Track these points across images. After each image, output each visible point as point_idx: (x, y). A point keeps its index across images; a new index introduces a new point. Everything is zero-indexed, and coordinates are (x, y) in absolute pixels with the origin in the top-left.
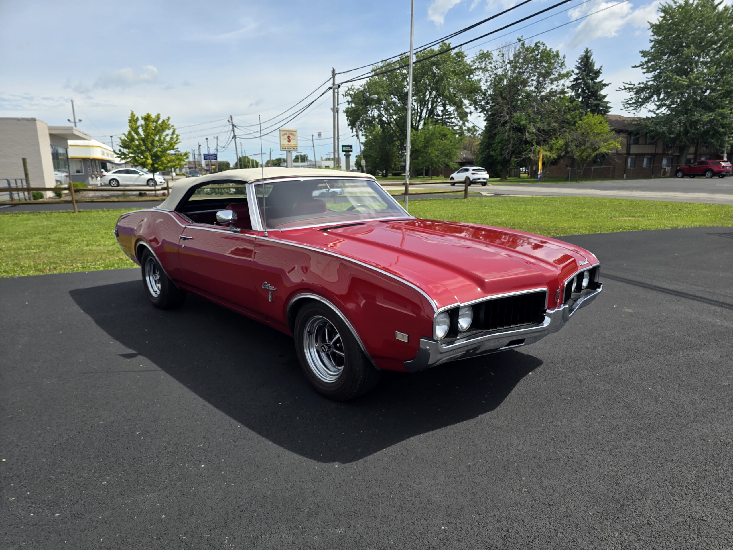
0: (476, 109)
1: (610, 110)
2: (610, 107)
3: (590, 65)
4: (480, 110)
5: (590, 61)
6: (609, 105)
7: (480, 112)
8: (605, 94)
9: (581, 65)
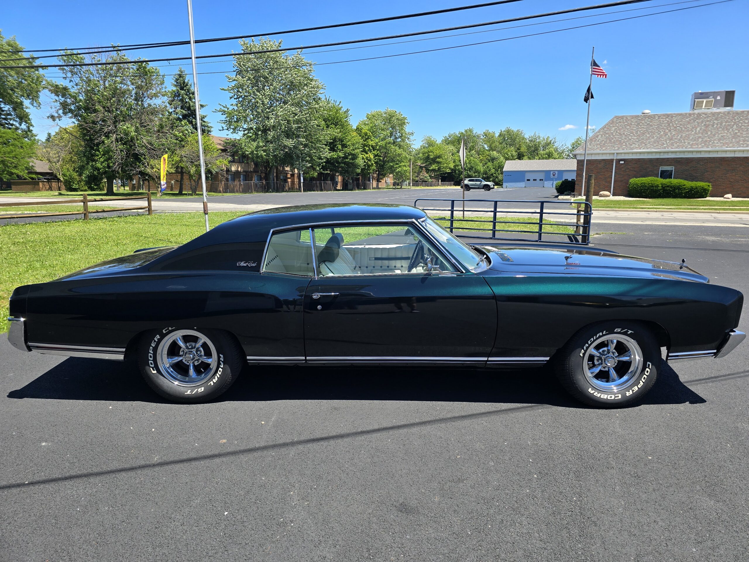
0: (65, 113)
1: (212, 129)
2: (212, 127)
3: (187, 85)
4: (70, 115)
5: (186, 81)
6: (209, 125)
7: (71, 118)
8: (204, 115)
9: (177, 83)
